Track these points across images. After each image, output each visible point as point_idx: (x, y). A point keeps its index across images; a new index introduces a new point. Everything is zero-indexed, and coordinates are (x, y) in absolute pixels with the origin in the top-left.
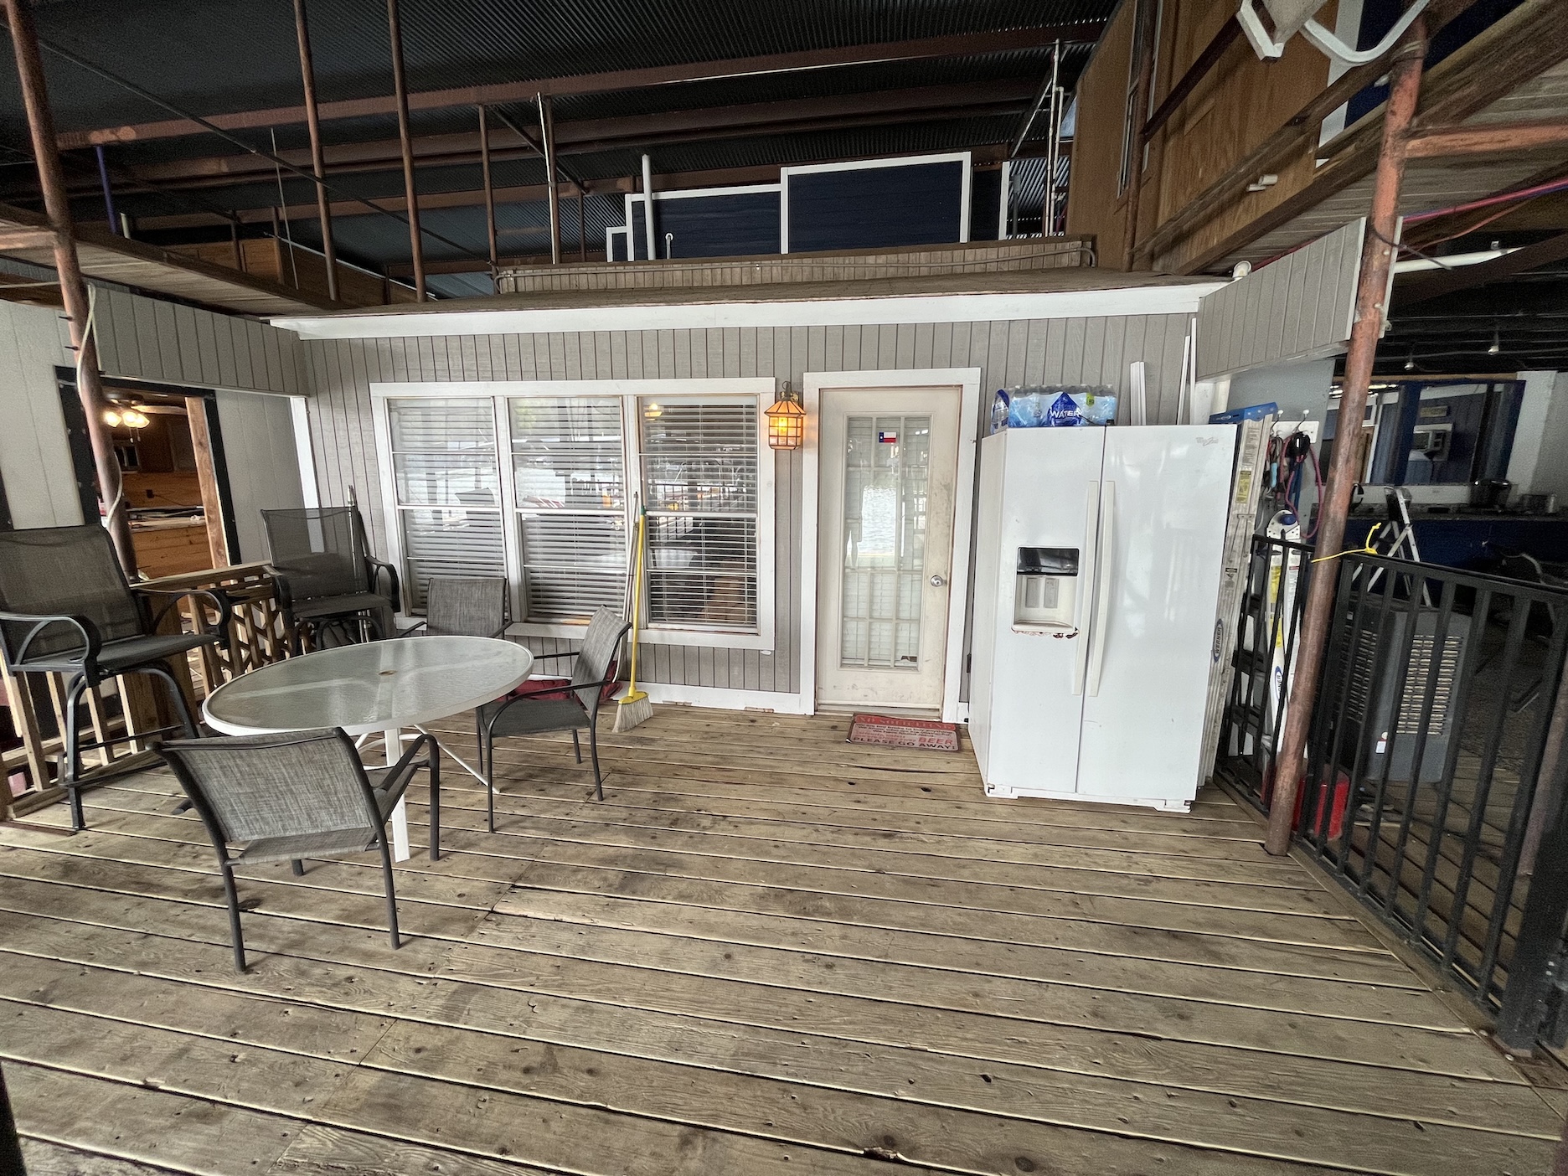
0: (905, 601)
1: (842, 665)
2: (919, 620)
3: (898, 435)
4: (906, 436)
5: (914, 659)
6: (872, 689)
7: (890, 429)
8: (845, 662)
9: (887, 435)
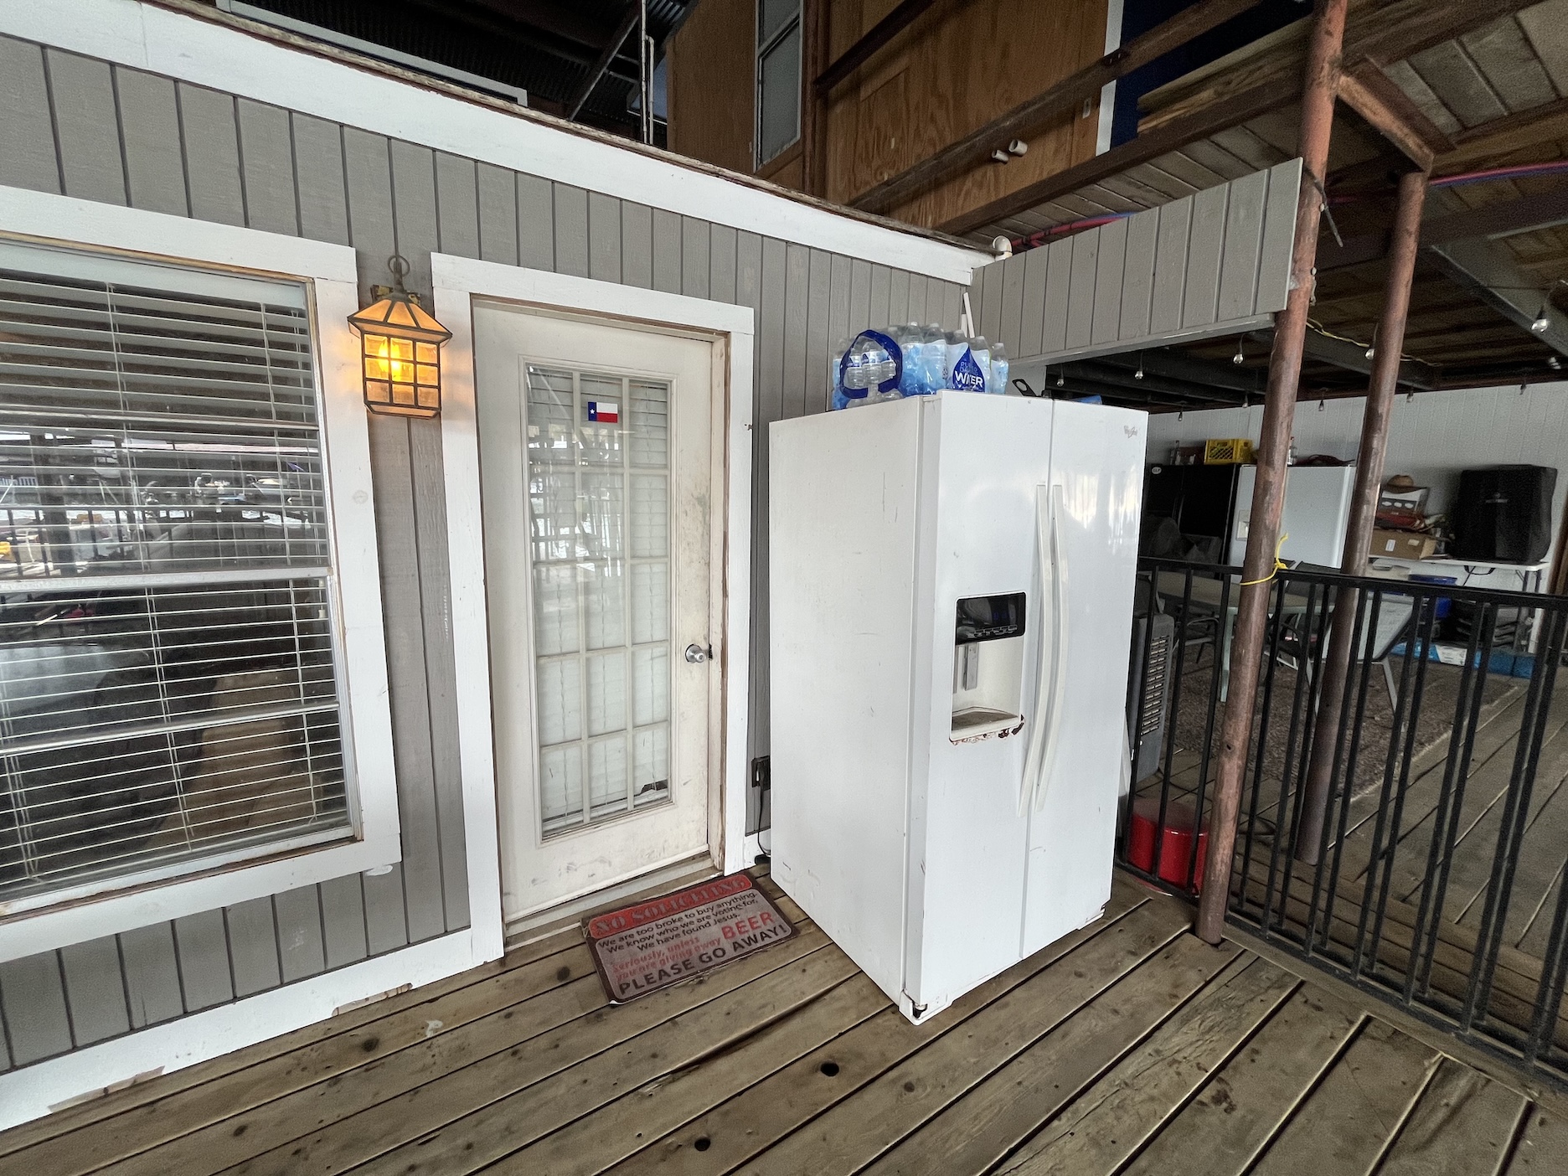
0: (644, 694)
1: (546, 835)
2: (667, 721)
3: (620, 411)
4: (632, 413)
5: (661, 785)
6: (602, 861)
7: (608, 398)
8: (550, 826)
9: (602, 408)
